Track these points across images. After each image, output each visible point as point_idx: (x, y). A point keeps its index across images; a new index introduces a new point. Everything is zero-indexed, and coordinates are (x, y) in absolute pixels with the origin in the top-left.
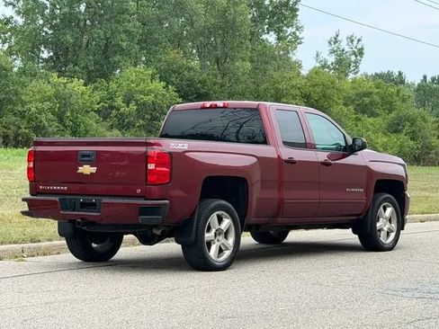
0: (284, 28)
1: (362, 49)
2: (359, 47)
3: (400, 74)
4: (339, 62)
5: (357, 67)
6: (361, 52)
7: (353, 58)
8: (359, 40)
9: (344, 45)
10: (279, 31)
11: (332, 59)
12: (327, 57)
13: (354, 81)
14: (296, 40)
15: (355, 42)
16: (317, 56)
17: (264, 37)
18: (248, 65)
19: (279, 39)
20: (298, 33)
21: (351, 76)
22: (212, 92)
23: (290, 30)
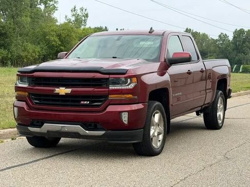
0: (48, 2)
1: (87, 14)
2: (86, 13)
3: (106, 28)
4: (77, 20)
5: (85, 23)
6: (87, 16)
7: (83, 18)
8: (86, 10)
9: (79, 12)
10: (45, 3)
11: (73, 19)
12: (71, 18)
13: (84, 30)
14: (55, 8)
15: (84, 10)
16: (66, 17)
17: (38, 6)
18: (29, 19)
19: (46, 7)
20: (55, 5)
21: (83, 27)
22: (8, 32)
23: (51, 3)
